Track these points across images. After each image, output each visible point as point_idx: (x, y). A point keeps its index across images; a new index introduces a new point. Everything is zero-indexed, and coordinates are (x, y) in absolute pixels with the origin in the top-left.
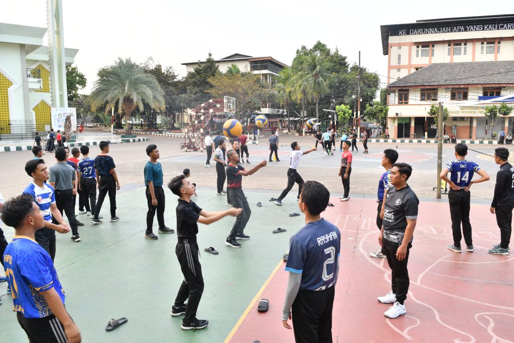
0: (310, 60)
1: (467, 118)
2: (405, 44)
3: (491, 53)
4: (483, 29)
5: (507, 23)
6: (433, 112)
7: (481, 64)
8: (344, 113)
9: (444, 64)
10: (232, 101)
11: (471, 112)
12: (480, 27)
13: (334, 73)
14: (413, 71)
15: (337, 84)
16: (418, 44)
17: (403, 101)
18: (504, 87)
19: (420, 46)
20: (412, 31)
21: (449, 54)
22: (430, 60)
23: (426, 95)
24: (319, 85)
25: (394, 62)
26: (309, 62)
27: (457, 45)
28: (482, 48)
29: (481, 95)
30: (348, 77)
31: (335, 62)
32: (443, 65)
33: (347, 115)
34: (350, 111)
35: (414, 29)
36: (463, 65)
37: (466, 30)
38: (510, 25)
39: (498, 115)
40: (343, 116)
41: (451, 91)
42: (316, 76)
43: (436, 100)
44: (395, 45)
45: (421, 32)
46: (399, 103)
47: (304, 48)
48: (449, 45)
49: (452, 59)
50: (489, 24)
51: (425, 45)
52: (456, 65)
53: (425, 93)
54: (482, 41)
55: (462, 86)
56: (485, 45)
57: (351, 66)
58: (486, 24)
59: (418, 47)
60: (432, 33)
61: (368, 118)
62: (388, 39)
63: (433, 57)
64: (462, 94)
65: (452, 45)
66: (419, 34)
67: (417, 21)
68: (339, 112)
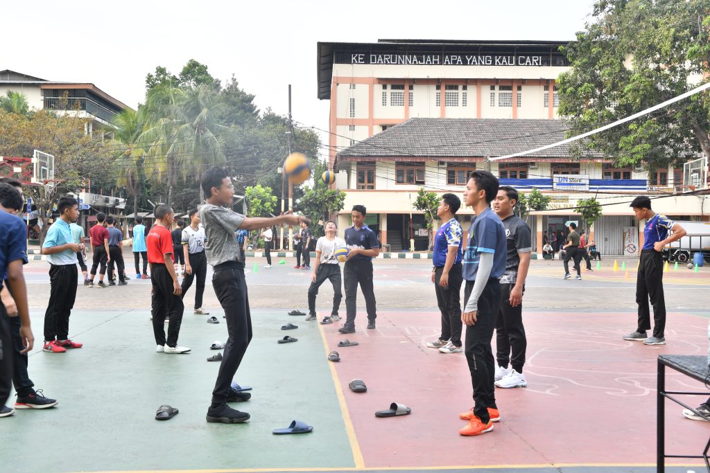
0: (187, 97)
2: (363, 81)
3: (506, 105)
4: (493, 64)
5: (531, 56)
6: (423, 202)
7: (494, 123)
8: (263, 203)
9: (432, 120)
10: (48, 163)
12: (488, 59)
13: (233, 126)
14: (377, 130)
15: (241, 147)
16: (384, 82)
17: (366, 184)
18: (533, 164)
19: (389, 87)
20: (373, 58)
21: (438, 104)
22: (407, 112)
23: (405, 175)
24: (206, 145)
25: (343, 113)
26: (183, 99)
27: (451, 87)
28: (492, 95)
30: (262, 133)
31: (234, 104)
32: (430, 122)
33: (268, 204)
34: (274, 198)
35: (378, 54)
36: (464, 122)
37: (465, 63)
38: (535, 59)
39: (528, 209)
40: (261, 207)
41: (447, 168)
42: (200, 127)
43: (423, 183)
44: (345, 80)
45: (389, 60)
46: (358, 187)
47: (161, 71)
48: (438, 88)
49: (443, 112)
50: (502, 55)
51: (398, 84)
52: (453, 122)
53: (403, 171)
54: (492, 83)
55: (466, 160)
56: (497, 91)
57: (261, 115)
58: (498, 55)
59: (385, 87)
60: (408, 63)
62: (331, 68)
63: (411, 107)
64: (466, 173)
65: (443, 87)
66: (387, 63)
67: (380, 40)
68: (252, 199)
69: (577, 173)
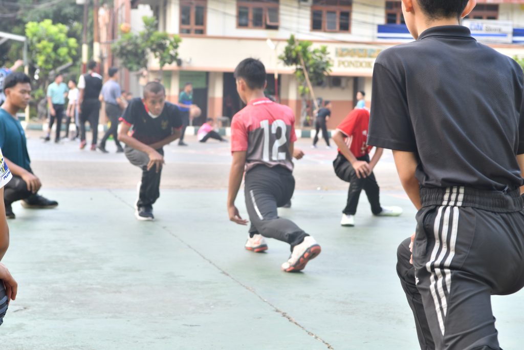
1: (348, 78)
11: (361, 64)
17: (193, 26)
23: (250, 15)
29: (382, 21)
34: (72, 42)
41: (312, 7)
43: (275, 28)
46: (182, 31)
61: (125, 64)
64: (338, 14)
68: (39, 41)
69: (494, 18)
